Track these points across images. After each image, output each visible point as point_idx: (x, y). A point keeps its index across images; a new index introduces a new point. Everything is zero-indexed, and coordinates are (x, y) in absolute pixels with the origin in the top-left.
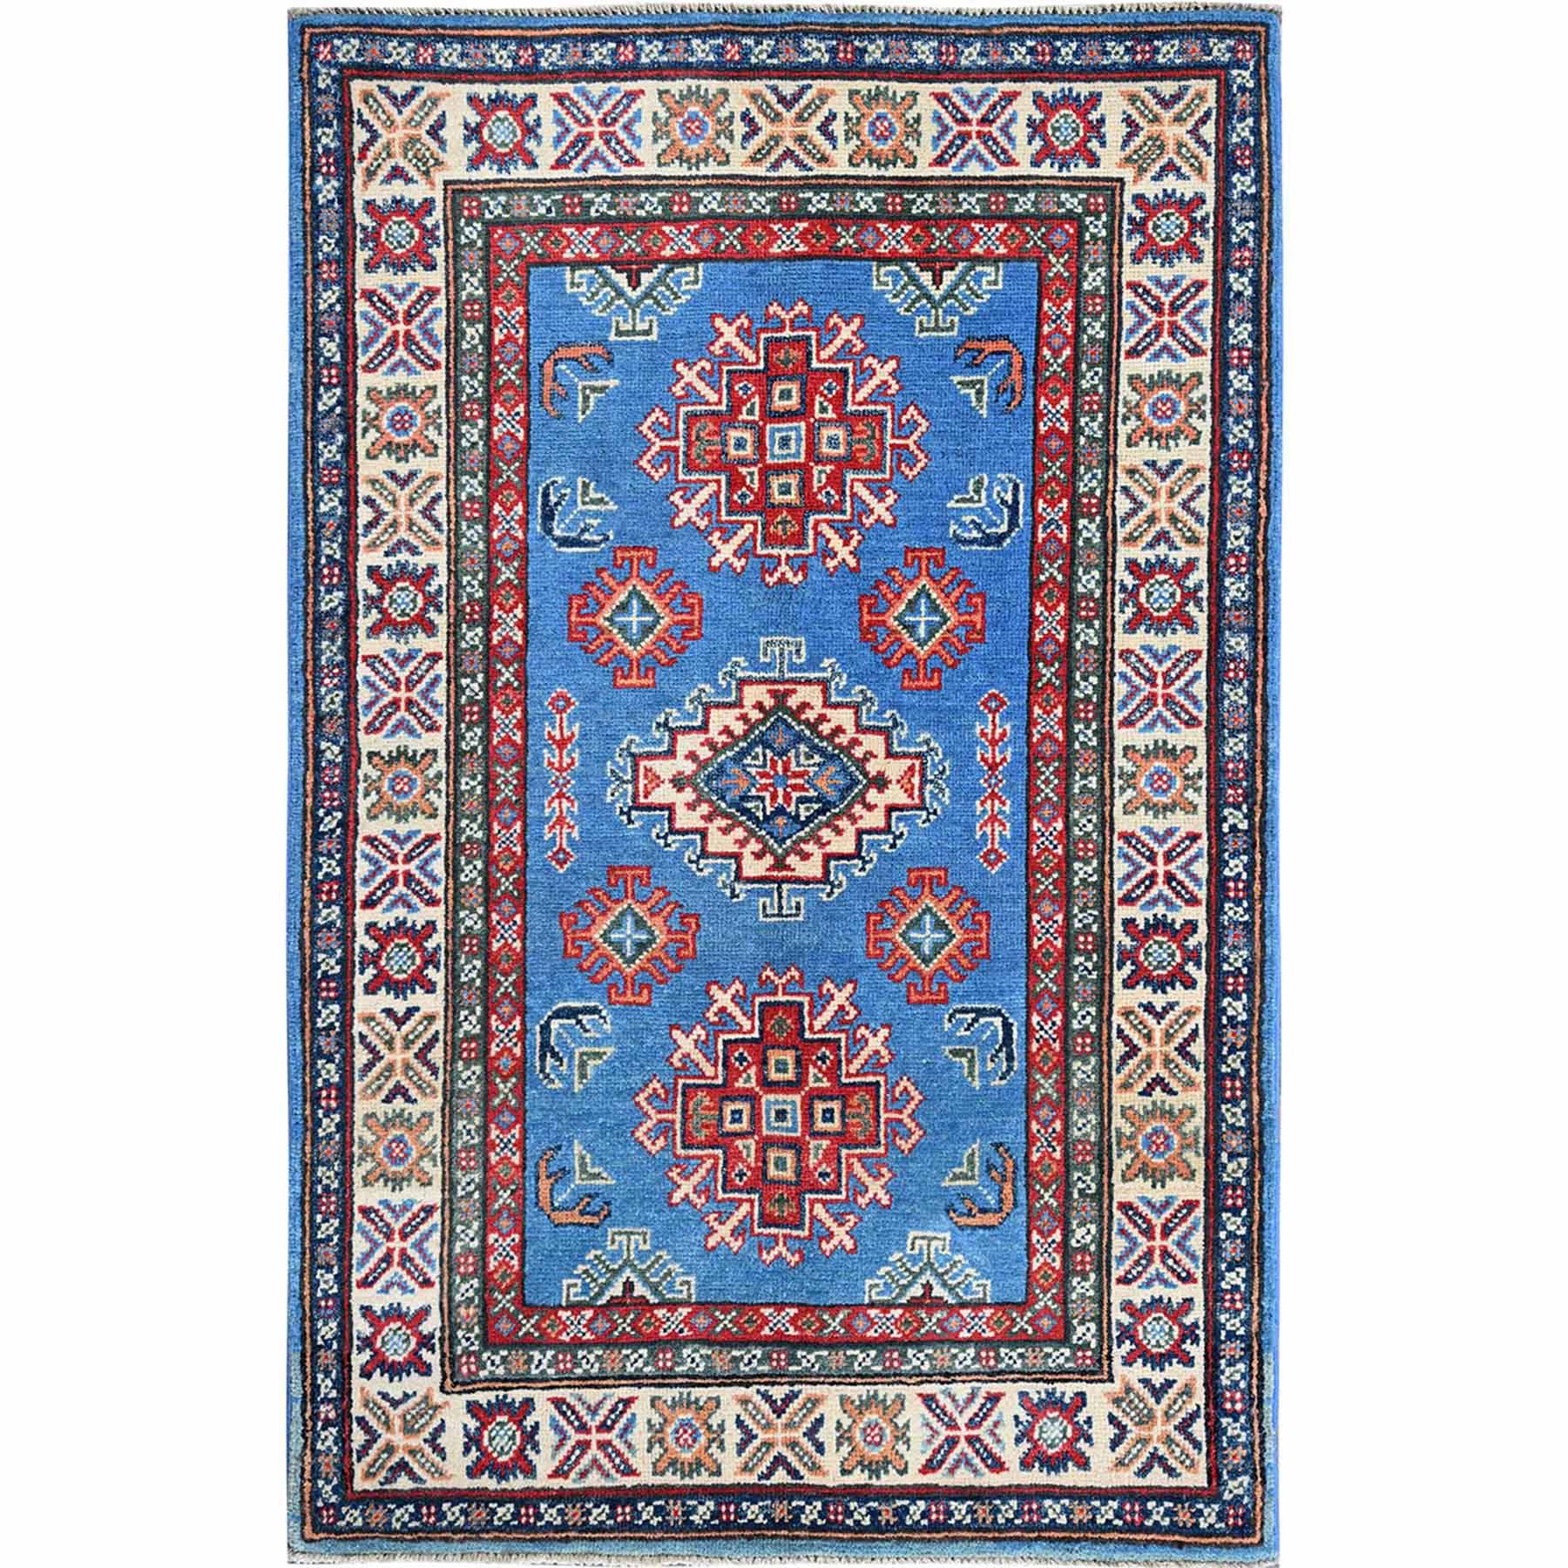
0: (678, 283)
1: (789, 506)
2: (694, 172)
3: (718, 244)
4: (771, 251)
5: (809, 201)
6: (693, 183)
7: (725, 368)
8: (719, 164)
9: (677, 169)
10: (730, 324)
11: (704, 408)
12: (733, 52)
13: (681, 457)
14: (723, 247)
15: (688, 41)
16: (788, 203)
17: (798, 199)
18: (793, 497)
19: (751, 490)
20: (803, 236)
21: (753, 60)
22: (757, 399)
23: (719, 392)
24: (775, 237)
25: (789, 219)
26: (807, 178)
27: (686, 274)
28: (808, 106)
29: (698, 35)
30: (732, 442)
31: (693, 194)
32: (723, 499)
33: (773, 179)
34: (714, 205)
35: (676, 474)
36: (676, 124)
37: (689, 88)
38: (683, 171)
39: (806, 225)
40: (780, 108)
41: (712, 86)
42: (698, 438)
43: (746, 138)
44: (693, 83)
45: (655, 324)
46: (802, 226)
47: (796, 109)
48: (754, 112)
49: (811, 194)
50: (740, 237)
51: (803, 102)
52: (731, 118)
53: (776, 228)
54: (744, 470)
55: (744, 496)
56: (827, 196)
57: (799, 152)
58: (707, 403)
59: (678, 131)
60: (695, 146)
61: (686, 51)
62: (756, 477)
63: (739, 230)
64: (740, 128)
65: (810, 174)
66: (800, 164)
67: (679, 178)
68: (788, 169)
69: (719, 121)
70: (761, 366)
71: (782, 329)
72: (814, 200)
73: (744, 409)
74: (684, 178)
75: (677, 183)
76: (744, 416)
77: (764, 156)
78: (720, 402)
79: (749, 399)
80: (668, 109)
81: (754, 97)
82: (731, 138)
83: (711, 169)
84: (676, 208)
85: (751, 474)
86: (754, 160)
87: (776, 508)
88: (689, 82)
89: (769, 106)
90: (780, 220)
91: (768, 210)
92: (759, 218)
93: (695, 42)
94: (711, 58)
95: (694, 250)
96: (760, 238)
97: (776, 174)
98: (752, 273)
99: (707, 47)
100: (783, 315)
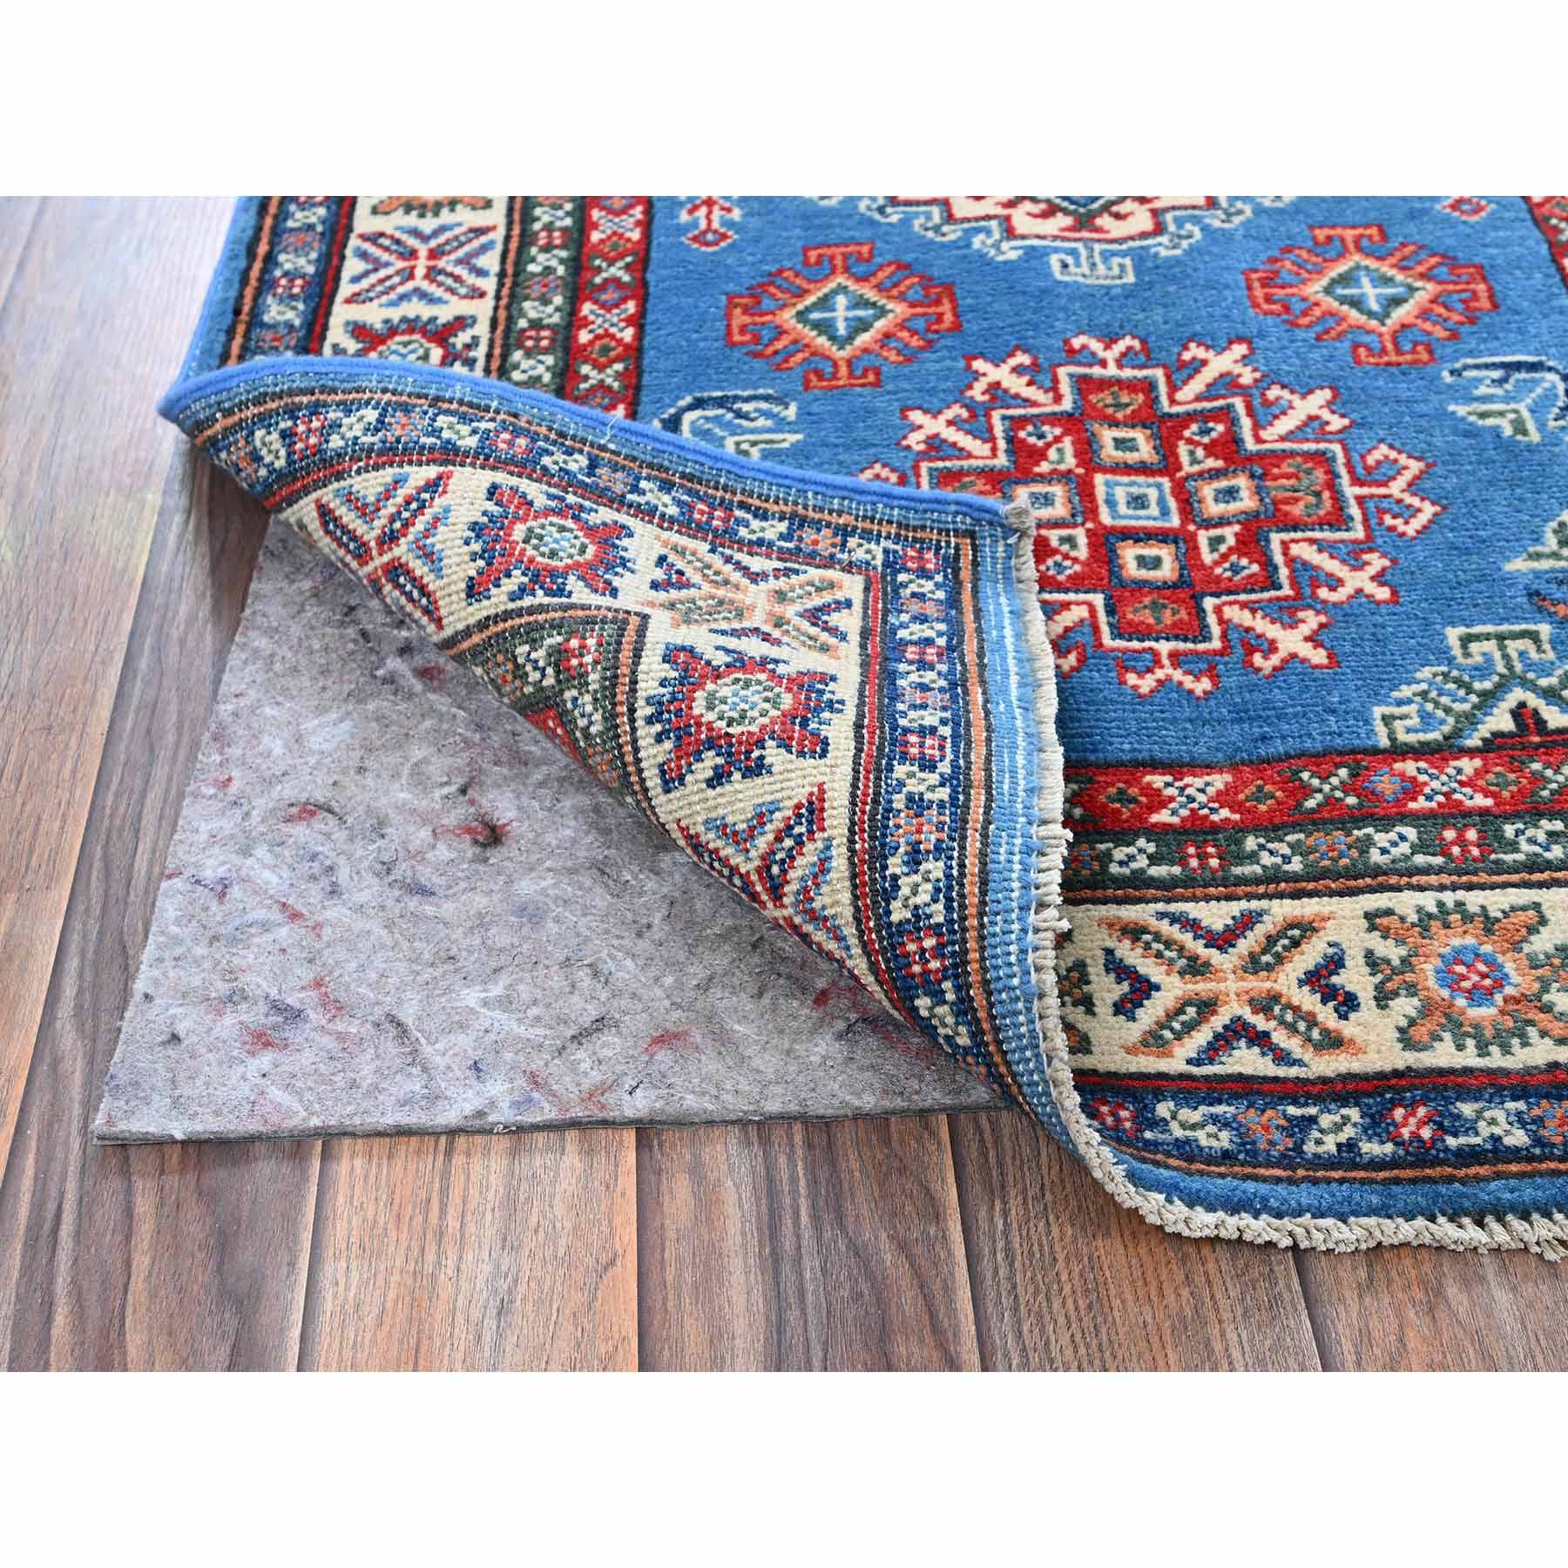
0: (1425, 717)
1: (1114, 423)
2: (1449, 898)
3: (1353, 776)
4: (1228, 778)
5: (1154, 860)
6: (1446, 879)
7: (1287, 591)
8: (1389, 912)
9: (1496, 901)
10: (1294, 656)
11: (1317, 535)
12: (1413, 1123)
13: (1343, 471)
14: (1343, 772)
15: (1538, 1141)
16: (1203, 857)
17: (1183, 862)
18: (1107, 435)
19: (1190, 441)
20: (1161, 803)
21: (1354, 1113)
22: (1208, 557)
23: (1290, 561)
24: (1223, 798)
25: (1197, 829)
26: (1168, 901)
27: (1408, 731)
28: (1189, 1027)
29: (1515, 1154)
30: (1244, 493)
31: (1438, 860)
32: (1246, 423)
33: (1249, 897)
34: (1381, 839)
35: (1345, 449)
36: (1518, 980)
37: (1506, 1050)
38: (1474, 900)
39: (1155, 818)
40: (1259, 1022)
41: (1444, 1055)
42: (1318, 494)
43: (1335, 962)
44: (1496, 1059)
45: (1457, 651)
46: (1163, 817)
47: (1219, 1021)
48: (1327, 1015)
49: (1155, 871)
50: (1308, 791)
51: (1202, 1037)
52: (1383, 998)
53: (1225, 813)
54: (1211, 463)
55: (1203, 432)
56: (1114, 869)
57: (1198, 947)
58: (1312, 541)
59: (1509, 968)
60: (1456, 942)
61: (1539, 1121)
62: (1184, 458)
63: (1311, 804)
64: (1354, 977)
65: (1160, 906)
66: (1192, 925)
67: (1482, 887)
68: (1216, 915)
69: (1412, 989)
70: (1209, 603)
71: (1174, 655)
72: (1142, 862)
73: (1231, 541)
74: (1470, 887)
75: (1484, 878)
76: (1230, 534)
77: (1281, 934)
78: (1285, 545)
79: (1225, 557)
80: (1547, 1009)
81: (1333, 1042)
82: (1373, 962)
83: (1407, 903)
84: (1472, 835)
85: (1194, 461)
86: (1308, 928)
87: (1134, 421)
88: (1508, 1063)
89: (1292, 1029)
90: (1215, 828)
91: (1251, 843)
92: (1272, 828)
93: (1518, 1138)
94: (1467, 1109)
95: (1410, 767)
96: (1260, 795)
97: (1244, 904)
98: (1264, 738)
99: (1484, 1129)
100: (1178, 675)
